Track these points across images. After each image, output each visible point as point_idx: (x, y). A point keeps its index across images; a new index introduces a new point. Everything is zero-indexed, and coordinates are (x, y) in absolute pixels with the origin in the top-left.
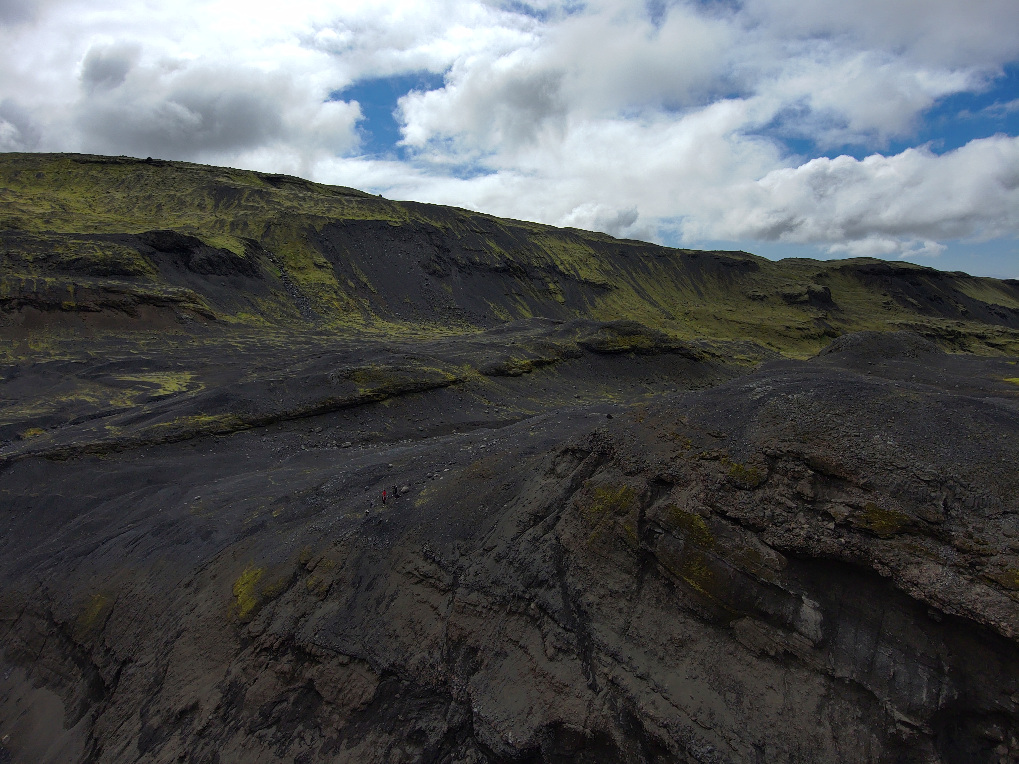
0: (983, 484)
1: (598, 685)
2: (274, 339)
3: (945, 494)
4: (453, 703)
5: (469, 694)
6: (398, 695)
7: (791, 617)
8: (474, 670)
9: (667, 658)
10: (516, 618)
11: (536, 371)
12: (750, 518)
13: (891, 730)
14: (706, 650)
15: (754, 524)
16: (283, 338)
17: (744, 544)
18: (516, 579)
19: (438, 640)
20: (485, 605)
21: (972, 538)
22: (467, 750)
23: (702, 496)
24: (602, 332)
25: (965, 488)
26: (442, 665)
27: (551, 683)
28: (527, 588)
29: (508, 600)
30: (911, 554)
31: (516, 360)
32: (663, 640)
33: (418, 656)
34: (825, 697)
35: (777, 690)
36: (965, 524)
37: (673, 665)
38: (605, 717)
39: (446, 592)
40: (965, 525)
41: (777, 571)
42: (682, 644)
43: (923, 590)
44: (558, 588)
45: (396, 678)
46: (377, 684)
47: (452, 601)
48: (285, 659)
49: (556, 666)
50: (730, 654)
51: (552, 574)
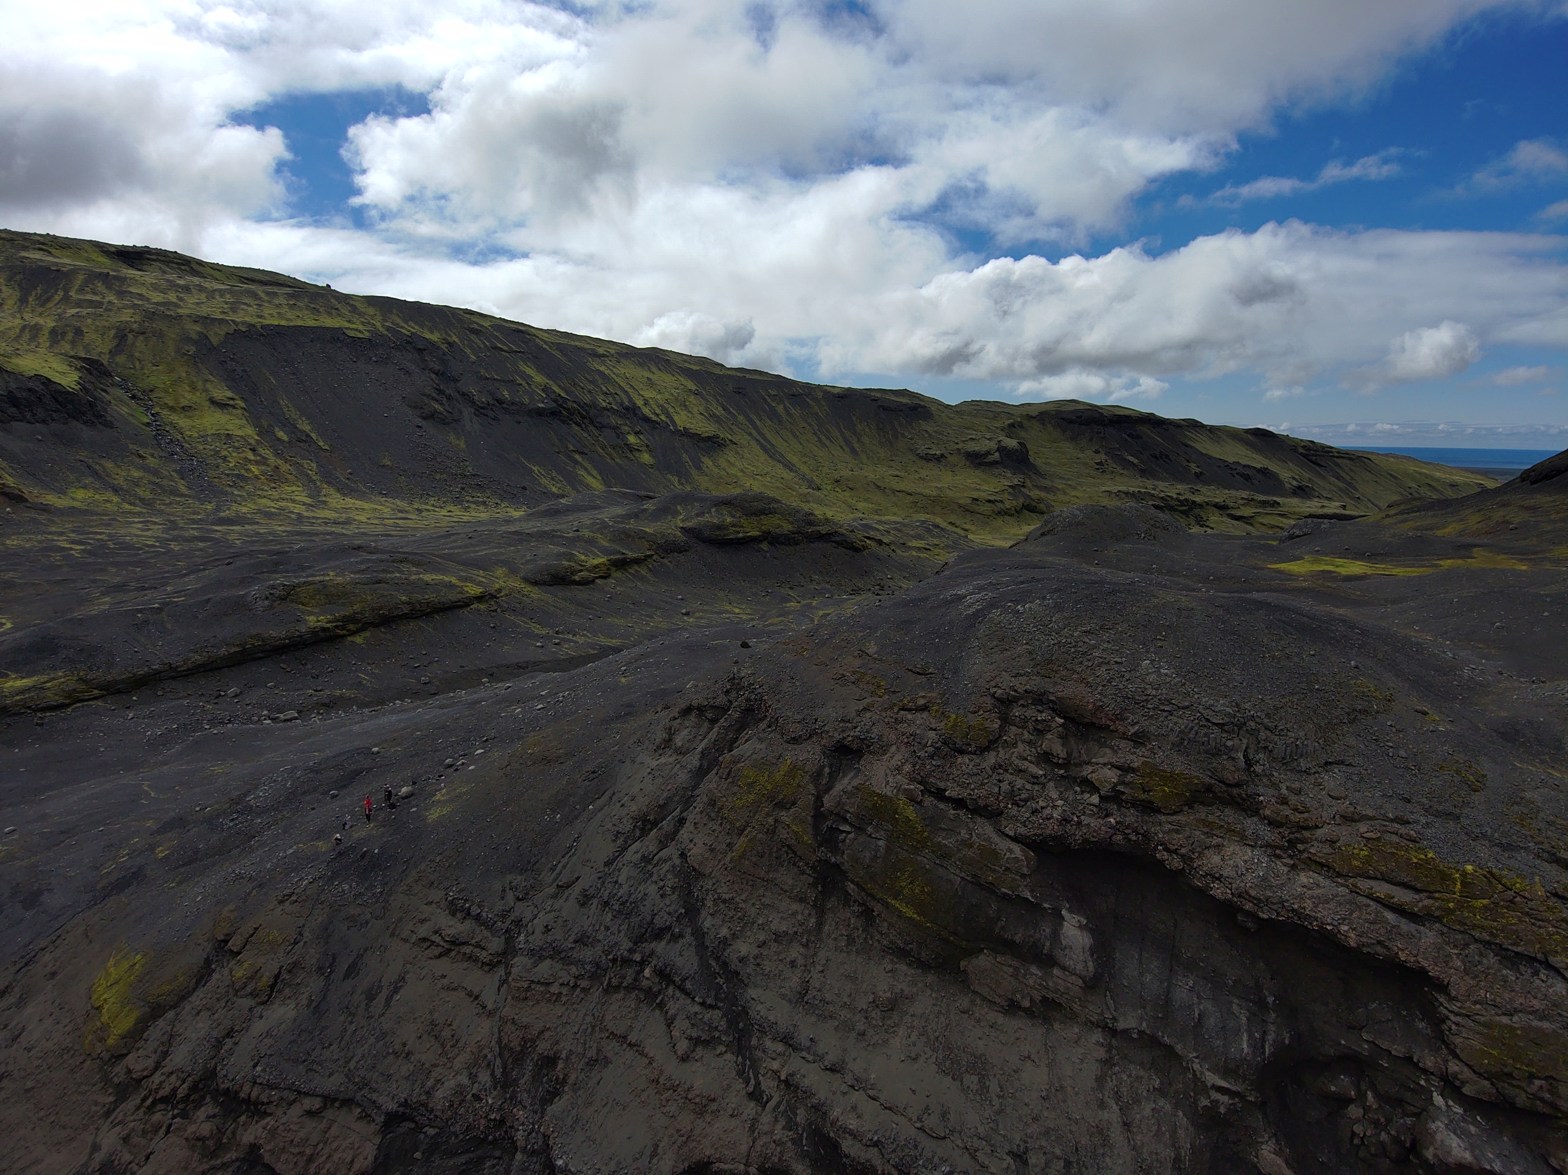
0: (1295, 723)
1: (764, 1091)
2: (141, 535)
3: (1245, 741)
4: (519, 1156)
5: (546, 1137)
6: (418, 1155)
7: (1048, 944)
8: (553, 1094)
9: (871, 1032)
10: (619, 996)
11: (620, 575)
12: (979, 797)
13: (1204, 1102)
14: (927, 1012)
15: (986, 806)
16: (158, 531)
17: (974, 837)
18: (616, 931)
19: (486, 1051)
20: (565, 980)
21: (1287, 803)
23: (908, 768)
24: (717, 511)
25: (1271, 731)
26: (495, 1093)
27: (686, 1098)
28: (635, 943)
29: (605, 967)
30: (1207, 833)
31: (582, 556)
32: (862, 1004)
33: (452, 1083)
34: (1107, 1063)
35: (1037, 1060)
36: (1274, 784)
37: (880, 1041)
38: (778, 1143)
39: (495, 967)
40: (1275, 786)
41: (1023, 876)
42: (892, 1006)
43: (1230, 886)
44: (689, 938)
45: (413, 1125)
46: (377, 1140)
47: (505, 981)
48: (202, 1114)
49: (693, 1069)
50: (962, 1012)
51: (677, 915)
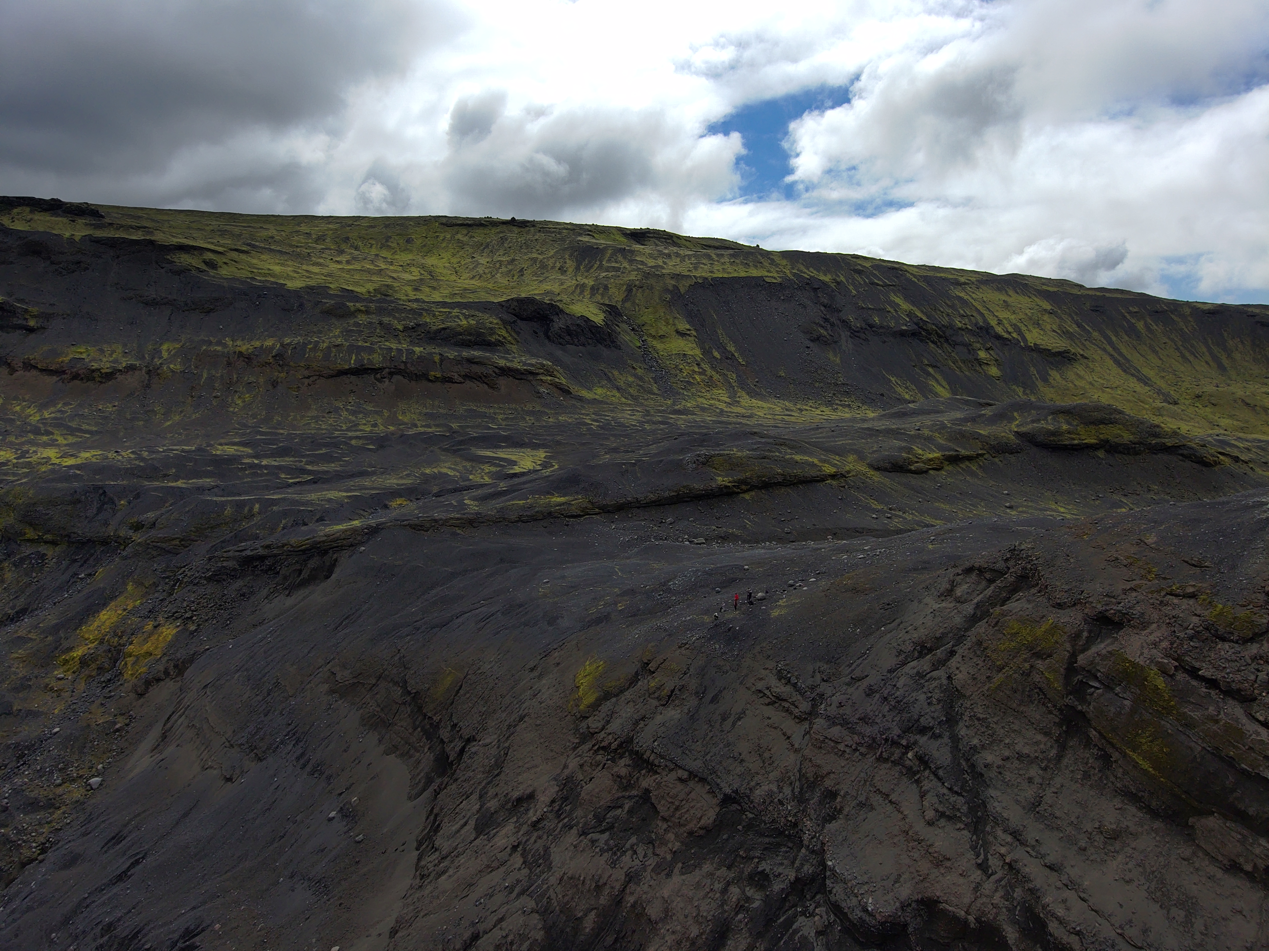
1: (990, 866)
2: (629, 417)
4: (803, 850)
5: (823, 844)
6: (740, 827)
8: (831, 818)
9: (1092, 850)
10: (887, 766)
11: (950, 468)
12: (1233, 681)
14: (1148, 849)
15: (1239, 690)
16: (638, 416)
17: (1222, 715)
18: (890, 720)
19: (790, 774)
20: (850, 743)
22: (816, 907)
23: (1165, 644)
24: (1054, 419)
26: (793, 803)
27: (928, 851)
28: (904, 732)
29: (879, 743)
31: (920, 452)
32: (1089, 826)
33: (765, 788)
35: (1248, 917)
37: (1099, 860)
38: (995, 906)
39: (803, 721)
41: (1266, 758)
42: (1115, 836)
44: (946, 740)
45: (739, 808)
46: (717, 809)
47: (808, 732)
48: (623, 762)
49: (936, 832)
50: (1184, 859)
51: (939, 720)
